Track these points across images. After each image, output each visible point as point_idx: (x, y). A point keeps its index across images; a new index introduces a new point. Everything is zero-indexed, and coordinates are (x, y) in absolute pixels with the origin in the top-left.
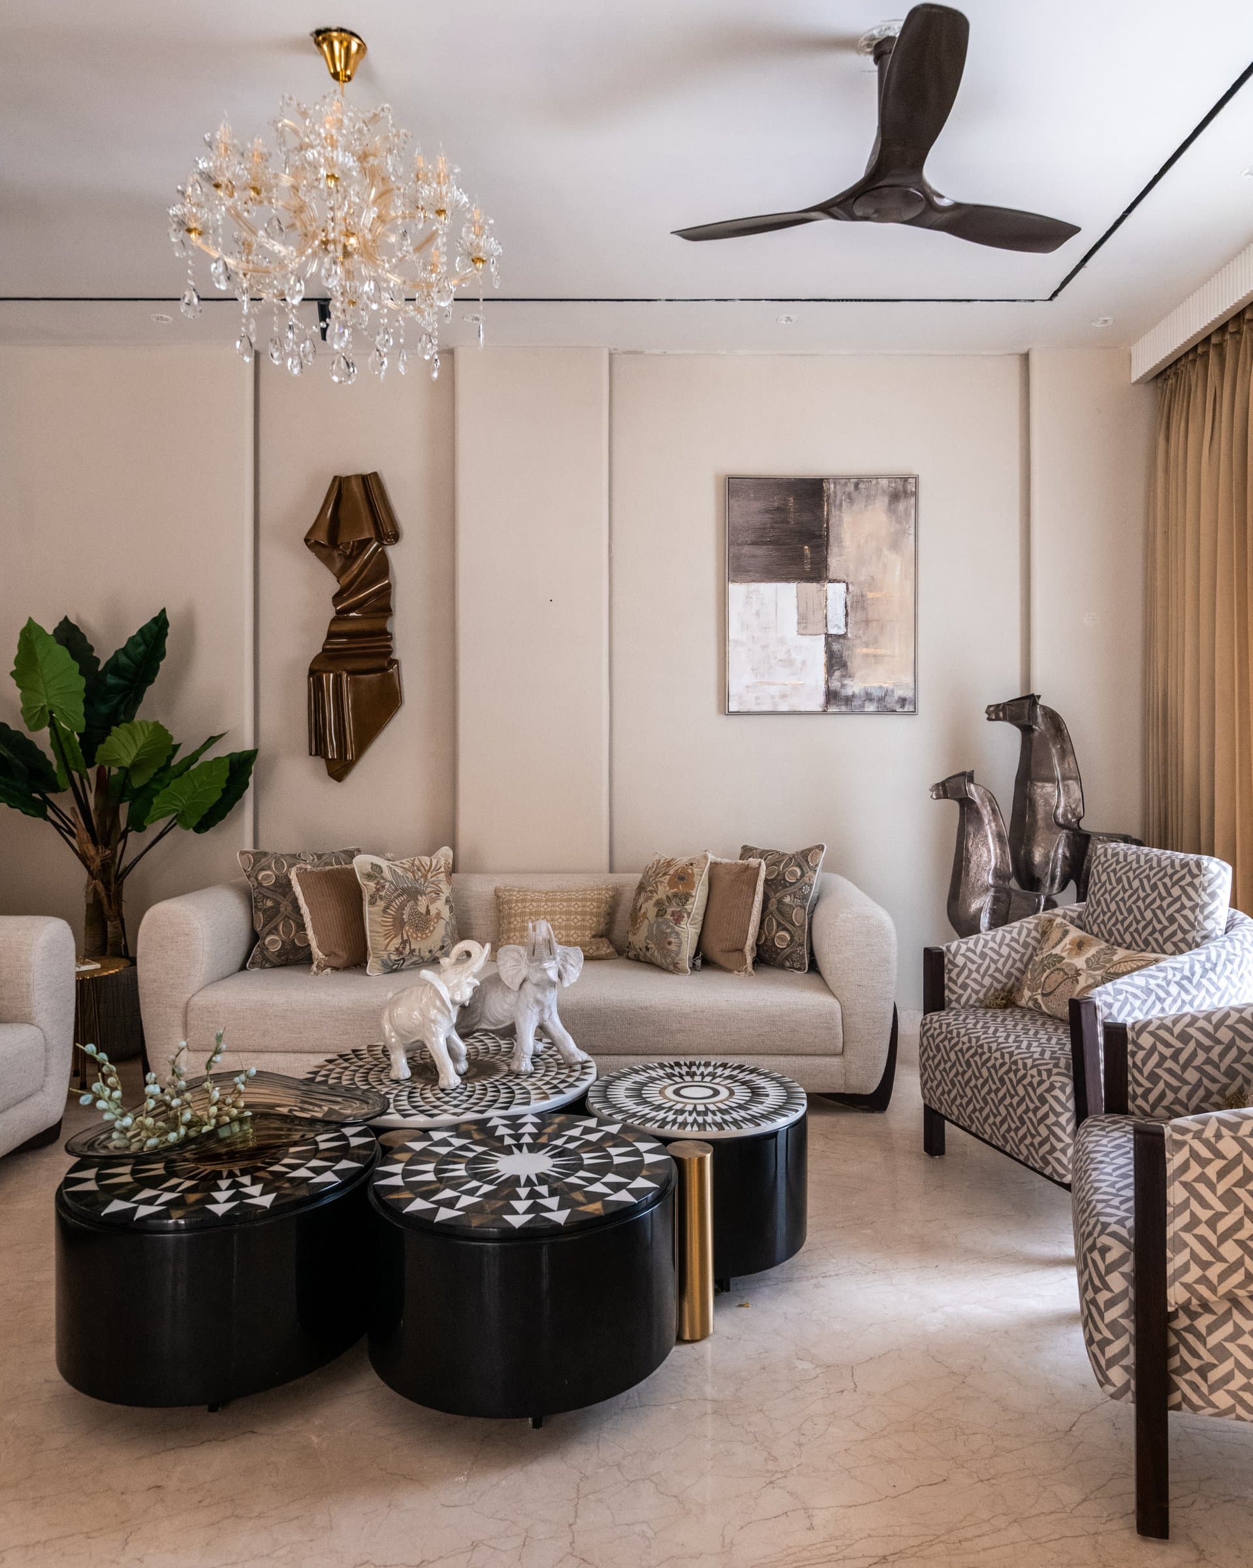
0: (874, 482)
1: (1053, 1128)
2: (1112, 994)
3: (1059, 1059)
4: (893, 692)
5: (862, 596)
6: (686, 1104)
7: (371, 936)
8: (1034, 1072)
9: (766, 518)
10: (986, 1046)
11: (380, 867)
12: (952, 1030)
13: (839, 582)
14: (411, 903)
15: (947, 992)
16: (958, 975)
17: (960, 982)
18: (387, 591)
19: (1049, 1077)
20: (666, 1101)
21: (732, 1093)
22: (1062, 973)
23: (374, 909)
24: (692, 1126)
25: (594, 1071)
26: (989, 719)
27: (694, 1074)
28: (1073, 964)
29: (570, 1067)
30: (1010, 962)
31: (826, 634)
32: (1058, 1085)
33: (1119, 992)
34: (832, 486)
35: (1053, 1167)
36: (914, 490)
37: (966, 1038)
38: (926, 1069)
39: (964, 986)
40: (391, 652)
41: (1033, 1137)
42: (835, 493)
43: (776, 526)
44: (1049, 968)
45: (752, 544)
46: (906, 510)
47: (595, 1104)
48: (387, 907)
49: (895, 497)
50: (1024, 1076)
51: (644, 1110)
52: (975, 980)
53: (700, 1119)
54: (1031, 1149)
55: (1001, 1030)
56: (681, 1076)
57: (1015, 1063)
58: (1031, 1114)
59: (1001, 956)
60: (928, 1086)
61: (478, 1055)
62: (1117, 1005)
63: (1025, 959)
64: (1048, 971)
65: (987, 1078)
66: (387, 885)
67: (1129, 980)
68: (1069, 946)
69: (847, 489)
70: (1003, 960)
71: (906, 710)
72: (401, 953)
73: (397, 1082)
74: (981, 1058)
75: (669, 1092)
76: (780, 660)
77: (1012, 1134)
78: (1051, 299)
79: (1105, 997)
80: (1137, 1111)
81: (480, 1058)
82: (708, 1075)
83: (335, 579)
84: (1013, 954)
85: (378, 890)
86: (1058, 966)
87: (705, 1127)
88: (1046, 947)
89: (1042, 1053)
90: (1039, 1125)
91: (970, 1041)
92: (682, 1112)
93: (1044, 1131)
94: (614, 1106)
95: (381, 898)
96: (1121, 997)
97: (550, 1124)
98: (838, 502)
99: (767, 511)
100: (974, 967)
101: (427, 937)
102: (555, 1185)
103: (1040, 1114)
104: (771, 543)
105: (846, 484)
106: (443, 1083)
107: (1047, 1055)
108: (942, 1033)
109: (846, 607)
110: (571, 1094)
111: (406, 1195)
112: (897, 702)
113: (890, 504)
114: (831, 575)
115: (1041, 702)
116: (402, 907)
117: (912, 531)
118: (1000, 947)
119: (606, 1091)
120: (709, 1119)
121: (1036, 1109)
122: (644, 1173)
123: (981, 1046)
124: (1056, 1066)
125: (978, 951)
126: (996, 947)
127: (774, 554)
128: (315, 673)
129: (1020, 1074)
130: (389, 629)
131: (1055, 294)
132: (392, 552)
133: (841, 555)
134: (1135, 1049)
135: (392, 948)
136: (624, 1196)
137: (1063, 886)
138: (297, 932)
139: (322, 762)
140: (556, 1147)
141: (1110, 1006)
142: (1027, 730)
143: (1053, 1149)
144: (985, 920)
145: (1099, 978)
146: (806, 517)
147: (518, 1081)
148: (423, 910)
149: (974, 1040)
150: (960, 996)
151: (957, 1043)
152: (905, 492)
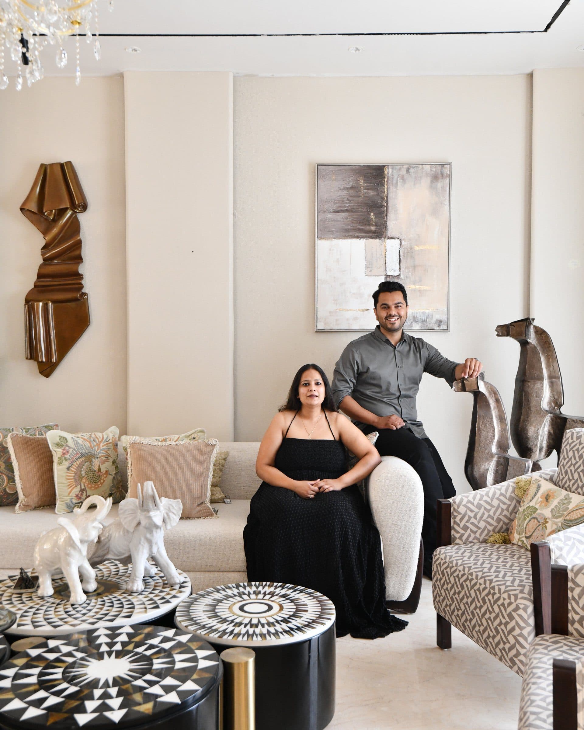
0: (420, 167)
1: (518, 638)
2: (563, 539)
3: (524, 586)
4: (432, 316)
5: (411, 249)
6: (245, 617)
7: (58, 486)
8: (505, 595)
9: (344, 194)
10: (474, 574)
11: (66, 439)
12: (453, 561)
13: (394, 238)
14: (87, 464)
15: (453, 532)
16: (461, 520)
17: (462, 525)
18: (78, 245)
19: (516, 600)
20: (231, 615)
21: (281, 608)
22: (536, 521)
23: (60, 467)
24: (244, 635)
25: (188, 591)
26: (498, 335)
27: (260, 593)
28: (543, 514)
29: (172, 586)
30: (499, 511)
31: (386, 275)
32: (521, 606)
33: (569, 539)
34: (390, 170)
35: (518, 667)
36: (448, 173)
37: (462, 567)
38: (435, 588)
39: (465, 528)
40: (82, 287)
41: (504, 643)
42: (393, 175)
43: (351, 199)
44: (528, 517)
45: (334, 212)
46: (443, 187)
47: (179, 618)
48: (70, 466)
49: (435, 178)
50: (499, 599)
51: (213, 622)
52: (473, 524)
53: (251, 631)
54: (503, 652)
55: (487, 562)
56: (249, 594)
57: (493, 588)
58: (503, 627)
59: (492, 506)
60: (437, 600)
61: (109, 576)
62: (566, 549)
63: (511, 509)
64: (528, 519)
65: (474, 598)
66: (71, 451)
67: (577, 530)
68: (540, 500)
69: (401, 173)
70: (494, 509)
71: (441, 329)
72: (80, 498)
73: (42, 598)
74: (470, 583)
75: (236, 609)
76: (353, 294)
77: (491, 639)
78: (546, 30)
79: (557, 542)
80: (575, 633)
81: (110, 579)
82: (269, 594)
83: (42, 236)
84: (502, 505)
85: (64, 454)
86: (534, 515)
87: (252, 637)
88: (526, 499)
89: (513, 582)
90: (508, 635)
91: (464, 570)
92: (240, 624)
93: (512, 641)
94: (192, 619)
95: (66, 459)
96: (570, 543)
97: (140, 634)
98: (394, 182)
99: (345, 189)
100: (472, 515)
101: (98, 487)
102: (124, 687)
103: (509, 627)
104: (347, 211)
105: (400, 169)
106: (72, 600)
107: (517, 582)
108: (446, 562)
109: (399, 256)
110: (165, 609)
111: (9, 696)
112: (435, 323)
113: (432, 182)
114: (389, 234)
115: (535, 323)
116: (80, 466)
117: (447, 202)
118: (492, 500)
119: (190, 607)
120: (257, 631)
121: (506, 624)
122: (195, 677)
123: (471, 574)
124: (522, 592)
125: (476, 503)
126: (489, 500)
127: (350, 219)
128: (29, 301)
129: (496, 597)
130: (81, 271)
131: (548, 26)
132: (82, 217)
133: (396, 220)
134: (573, 586)
135: (73, 494)
136: (173, 698)
137: (548, 454)
138: (8, 483)
139: (36, 364)
140: (137, 653)
141: (561, 549)
142: (524, 344)
143: (518, 654)
144: (490, 478)
145: (560, 524)
146: (372, 193)
147: (130, 597)
148: (96, 468)
149: (467, 569)
150: (462, 535)
151: (455, 571)
152: (442, 174)
